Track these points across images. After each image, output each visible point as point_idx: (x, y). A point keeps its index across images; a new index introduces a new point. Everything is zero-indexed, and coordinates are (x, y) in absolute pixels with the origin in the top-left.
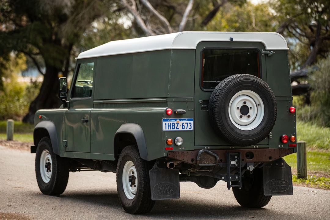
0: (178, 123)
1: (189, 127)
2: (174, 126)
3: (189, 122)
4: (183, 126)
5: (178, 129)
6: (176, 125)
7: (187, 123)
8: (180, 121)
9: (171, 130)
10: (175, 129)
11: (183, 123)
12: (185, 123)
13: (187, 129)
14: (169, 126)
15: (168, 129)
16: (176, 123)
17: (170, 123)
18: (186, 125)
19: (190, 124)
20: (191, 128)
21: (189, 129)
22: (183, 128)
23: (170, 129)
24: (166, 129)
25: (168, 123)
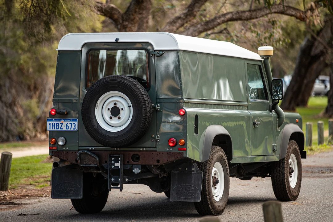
0: (62, 124)
1: (73, 127)
2: (58, 126)
3: (73, 122)
4: (67, 126)
5: (62, 129)
6: (60, 125)
7: (71, 124)
8: (64, 121)
9: (56, 130)
10: (59, 130)
11: (68, 124)
12: (69, 124)
13: (71, 129)
14: (53, 126)
15: (52, 129)
16: (60, 123)
17: (55, 123)
18: (70, 125)
19: (74, 125)
20: (75, 129)
21: (73, 129)
22: (67, 128)
23: (54, 129)
24: (50, 129)
25: (52, 123)
